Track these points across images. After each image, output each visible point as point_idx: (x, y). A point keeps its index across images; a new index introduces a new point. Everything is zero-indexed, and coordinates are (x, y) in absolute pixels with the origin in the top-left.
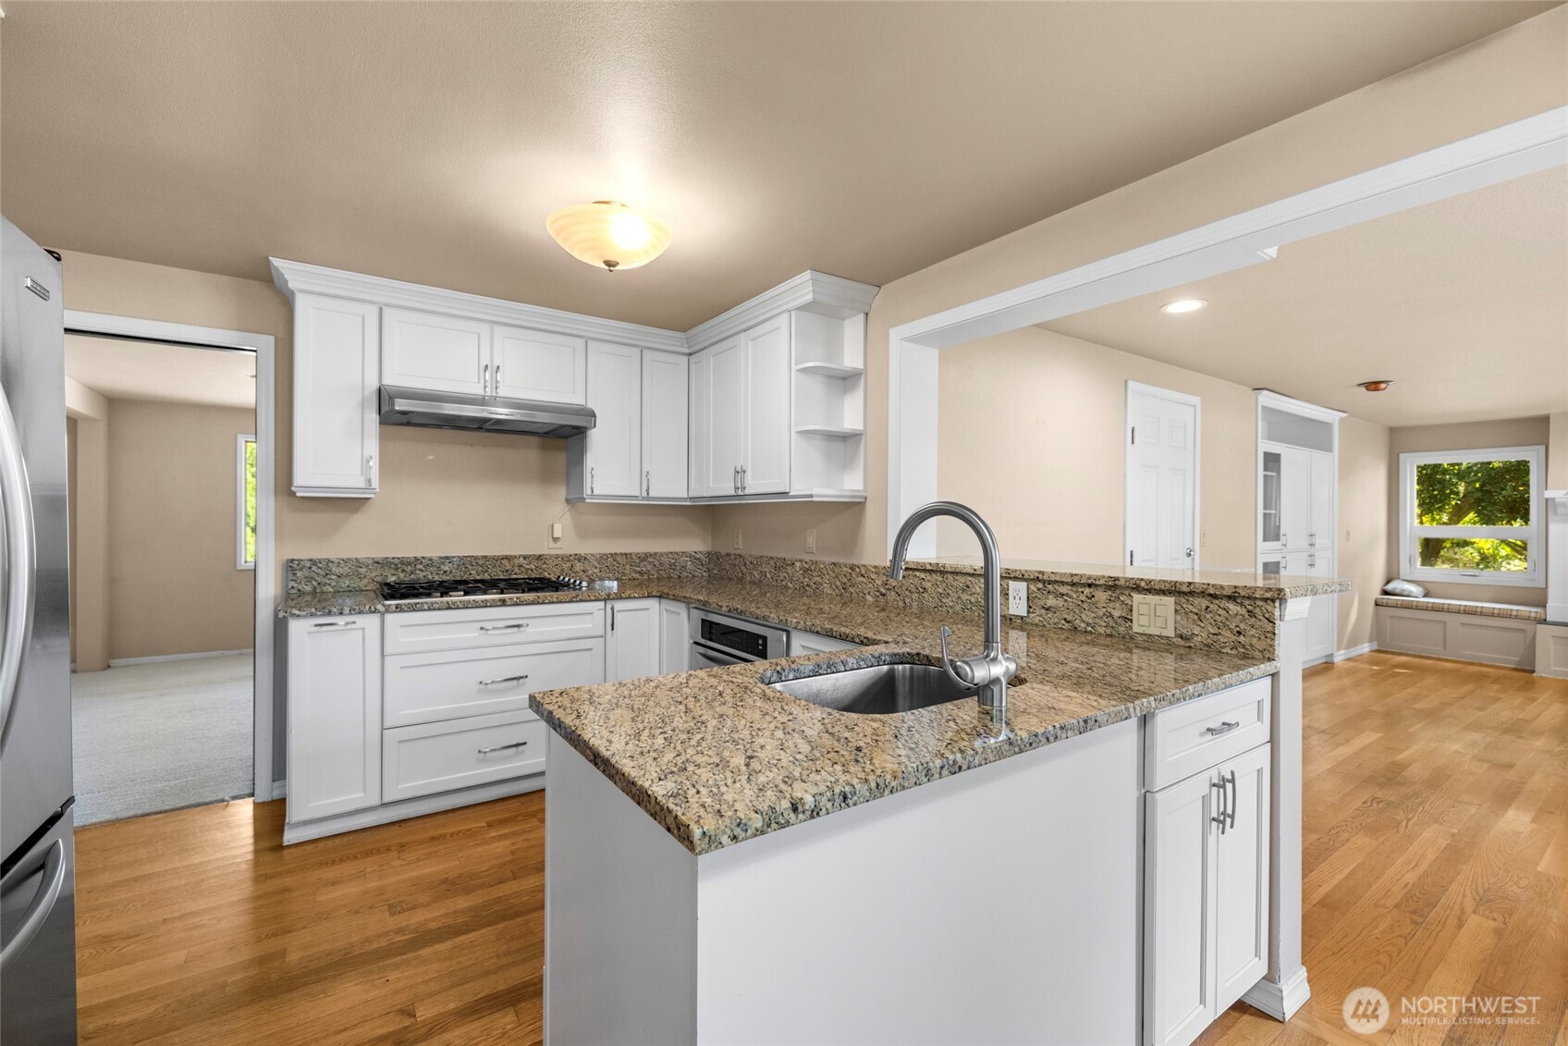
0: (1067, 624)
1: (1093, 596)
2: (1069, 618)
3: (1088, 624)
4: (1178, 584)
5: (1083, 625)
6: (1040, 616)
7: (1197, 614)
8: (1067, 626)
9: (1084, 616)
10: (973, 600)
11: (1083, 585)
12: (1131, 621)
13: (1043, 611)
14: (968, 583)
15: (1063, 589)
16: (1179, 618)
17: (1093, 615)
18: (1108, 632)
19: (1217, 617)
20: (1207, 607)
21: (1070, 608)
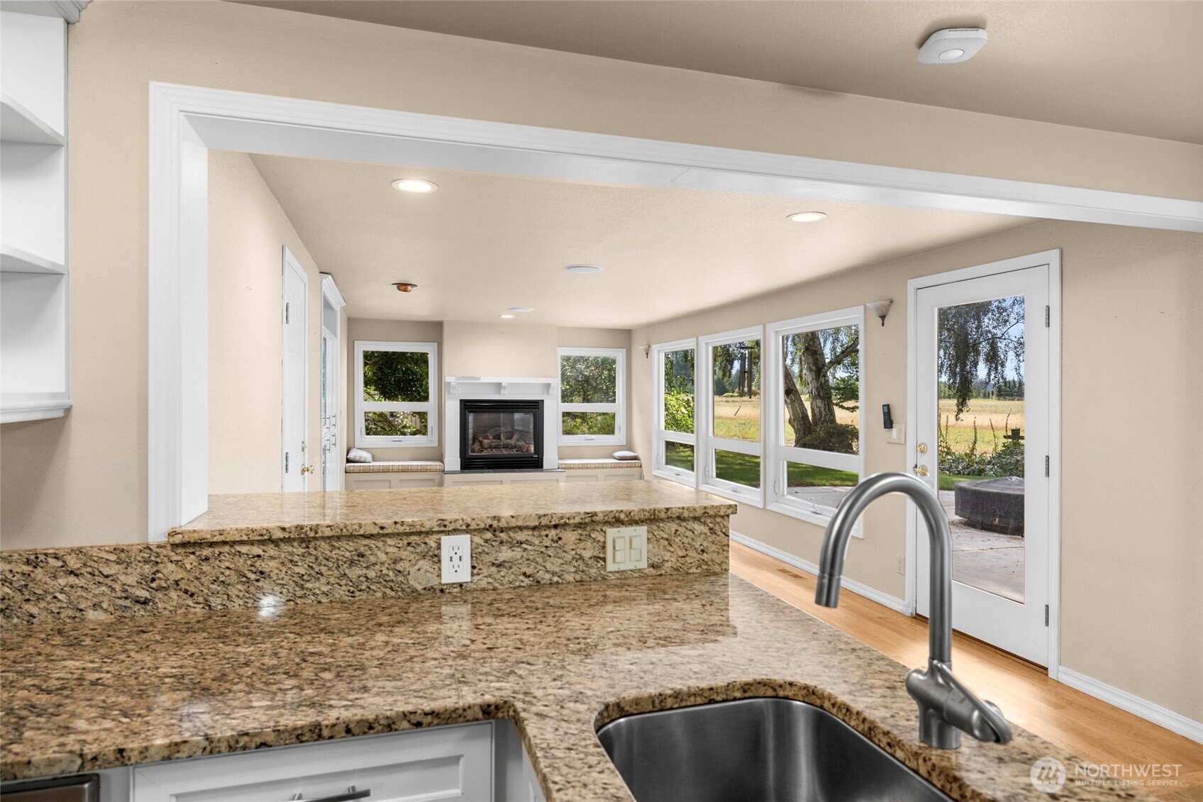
0: (527, 580)
1: (560, 539)
2: (529, 571)
3: (554, 574)
4: (656, 512)
5: (548, 576)
6: (490, 576)
7: (667, 539)
8: (527, 581)
9: (548, 566)
10: (372, 574)
11: (548, 527)
12: (604, 559)
13: (494, 569)
14: (362, 549)
15: (521, 536)
16: (651, 546)
17: (560, 561)
18: (578, 578)
19: (685, 540)
20: (677, 531)
21: (531, 557)
